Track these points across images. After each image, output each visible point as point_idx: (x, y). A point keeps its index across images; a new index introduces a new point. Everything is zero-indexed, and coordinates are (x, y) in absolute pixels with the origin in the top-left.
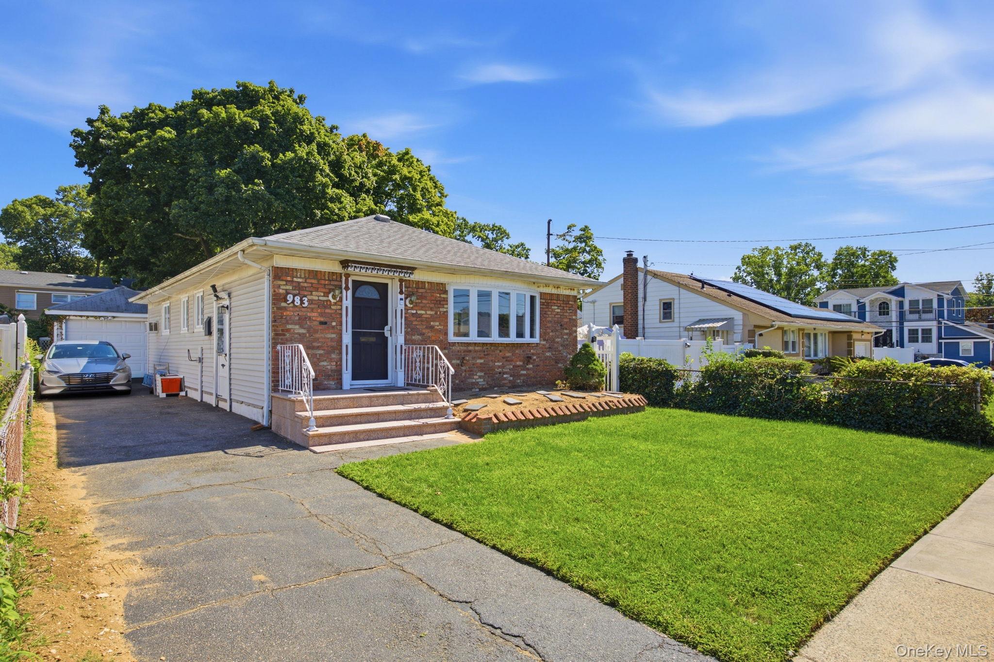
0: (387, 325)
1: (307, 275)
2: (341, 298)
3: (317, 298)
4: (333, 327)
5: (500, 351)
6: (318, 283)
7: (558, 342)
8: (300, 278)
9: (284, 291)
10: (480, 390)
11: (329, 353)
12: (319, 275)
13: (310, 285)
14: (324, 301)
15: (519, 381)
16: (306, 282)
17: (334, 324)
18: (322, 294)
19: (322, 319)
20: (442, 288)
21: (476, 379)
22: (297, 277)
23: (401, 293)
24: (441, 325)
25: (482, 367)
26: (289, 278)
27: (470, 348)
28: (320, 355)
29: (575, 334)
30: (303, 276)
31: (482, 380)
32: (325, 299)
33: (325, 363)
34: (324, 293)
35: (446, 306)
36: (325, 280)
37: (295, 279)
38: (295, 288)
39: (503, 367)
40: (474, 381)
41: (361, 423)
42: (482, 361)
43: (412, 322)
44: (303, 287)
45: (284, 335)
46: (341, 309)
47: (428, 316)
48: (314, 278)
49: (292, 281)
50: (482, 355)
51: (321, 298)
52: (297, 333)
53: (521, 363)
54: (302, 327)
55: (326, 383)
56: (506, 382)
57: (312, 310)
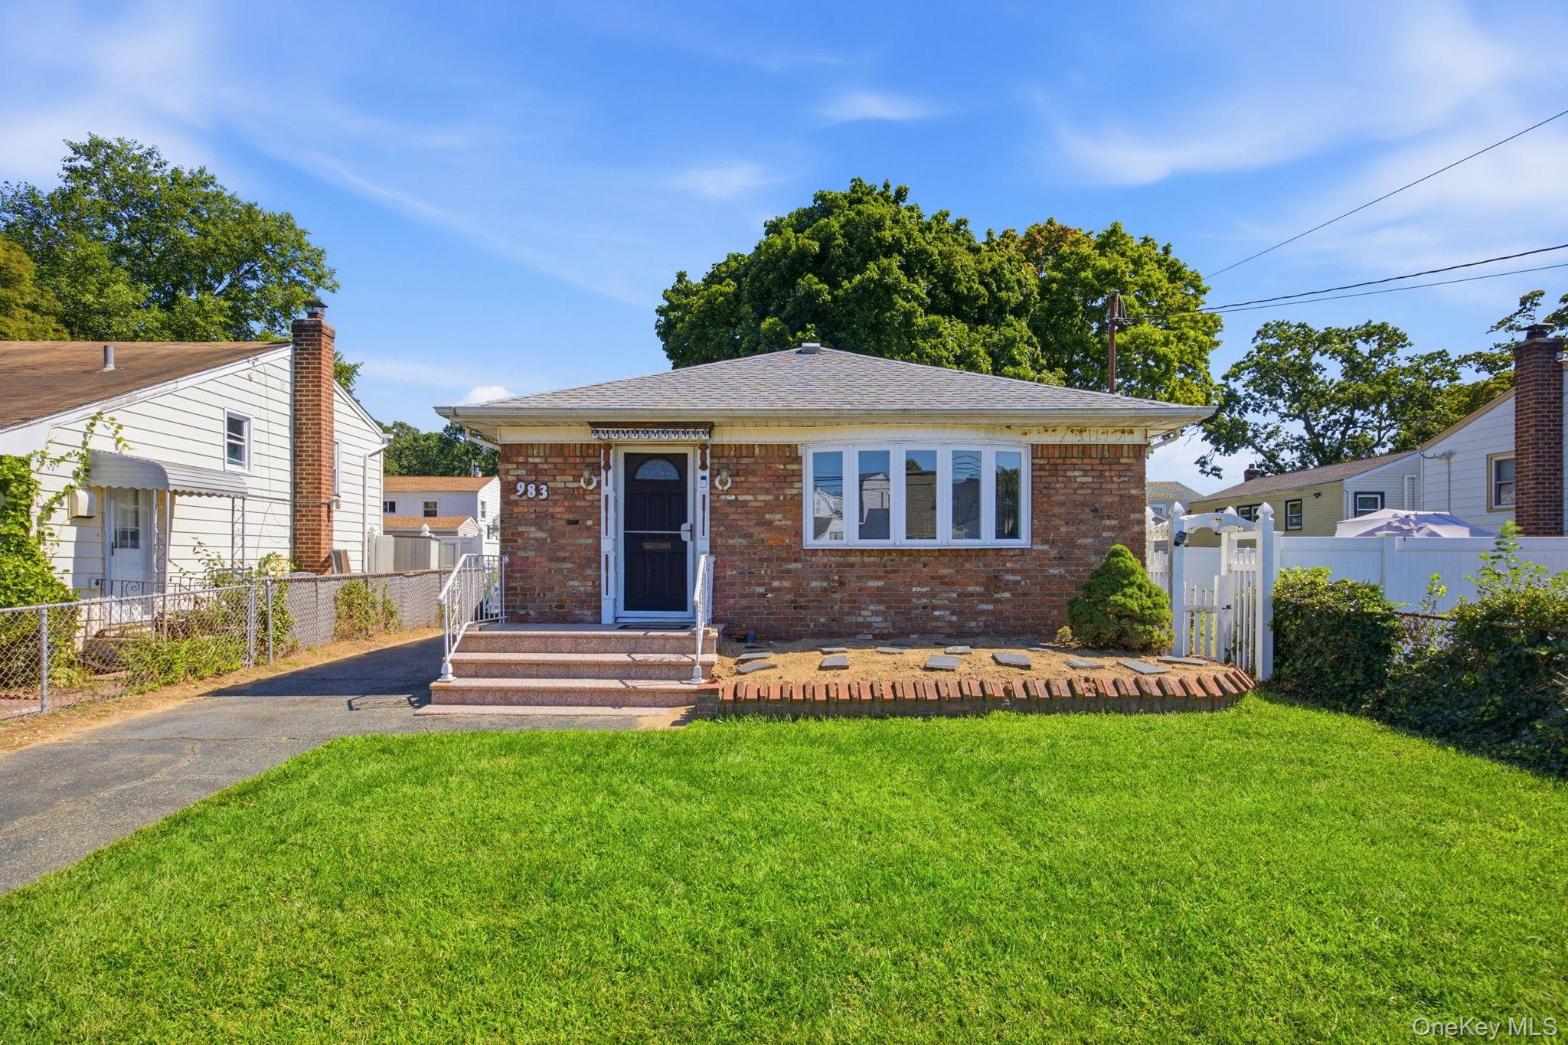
0: (685, 521)
1: (548, 453)
2: (599, 483)
3: (562, 485)
4: (589, 528)
5: (925, 565)
6: (565, 463)
7: (1085, 547)
8: (538, 456)
9: (514, 478)
10: (876, 637)
11: (582, 567)
12: (566, 451)
13: (552, 466)
14: (574, 489)
15: (973, 624)
16: (546, 462)
17: (589, 523)
18: (571, 479)
19: (571, 517)
20: (790, 454)
21: (865, 617)
22: (533, 456)
23: (703, 467)
24: (787, 519)
25: (878, 596)
26: (521, 459)
27: (852, 559)
28: (569, 570)
29: (1137, 529)
30: (542, 454)
31: (880, 619)
32: (575, 485)
33: (576, 583)
34: (574, 476)
35: (797, 485)
36: (575, 456)
37: (530, 460)
38: (529, 472)
39: (932, 595)
40: (861, 619)
41: (537, 677)
42: (880, 583)
43: (727, 514)
44: (541, 470)
45: (516, 541)
46: (600, 500)
47: (758, 504)
48: (558, 456)
49: (527, 463)
50: (881, 572)
51: (569, 485)
52: (532, 539)
53: (980, 589)
54: (541, 529)
55: (577, 612)
56: (939, 624)
57: (556, 503)
